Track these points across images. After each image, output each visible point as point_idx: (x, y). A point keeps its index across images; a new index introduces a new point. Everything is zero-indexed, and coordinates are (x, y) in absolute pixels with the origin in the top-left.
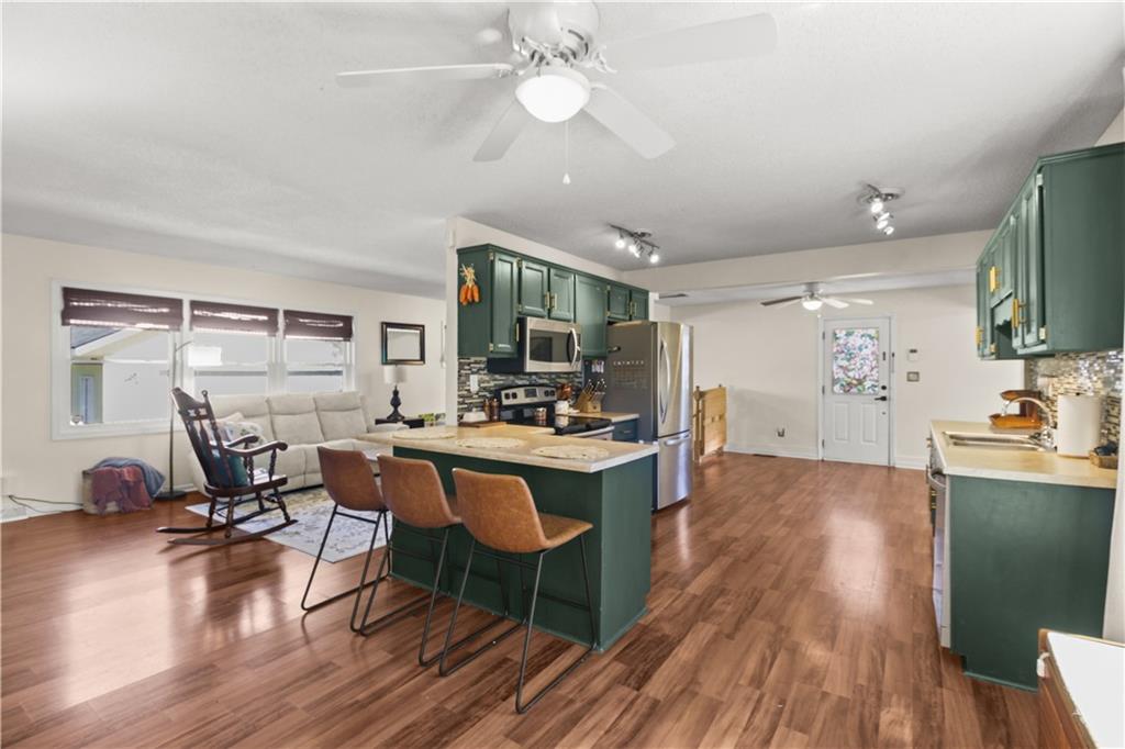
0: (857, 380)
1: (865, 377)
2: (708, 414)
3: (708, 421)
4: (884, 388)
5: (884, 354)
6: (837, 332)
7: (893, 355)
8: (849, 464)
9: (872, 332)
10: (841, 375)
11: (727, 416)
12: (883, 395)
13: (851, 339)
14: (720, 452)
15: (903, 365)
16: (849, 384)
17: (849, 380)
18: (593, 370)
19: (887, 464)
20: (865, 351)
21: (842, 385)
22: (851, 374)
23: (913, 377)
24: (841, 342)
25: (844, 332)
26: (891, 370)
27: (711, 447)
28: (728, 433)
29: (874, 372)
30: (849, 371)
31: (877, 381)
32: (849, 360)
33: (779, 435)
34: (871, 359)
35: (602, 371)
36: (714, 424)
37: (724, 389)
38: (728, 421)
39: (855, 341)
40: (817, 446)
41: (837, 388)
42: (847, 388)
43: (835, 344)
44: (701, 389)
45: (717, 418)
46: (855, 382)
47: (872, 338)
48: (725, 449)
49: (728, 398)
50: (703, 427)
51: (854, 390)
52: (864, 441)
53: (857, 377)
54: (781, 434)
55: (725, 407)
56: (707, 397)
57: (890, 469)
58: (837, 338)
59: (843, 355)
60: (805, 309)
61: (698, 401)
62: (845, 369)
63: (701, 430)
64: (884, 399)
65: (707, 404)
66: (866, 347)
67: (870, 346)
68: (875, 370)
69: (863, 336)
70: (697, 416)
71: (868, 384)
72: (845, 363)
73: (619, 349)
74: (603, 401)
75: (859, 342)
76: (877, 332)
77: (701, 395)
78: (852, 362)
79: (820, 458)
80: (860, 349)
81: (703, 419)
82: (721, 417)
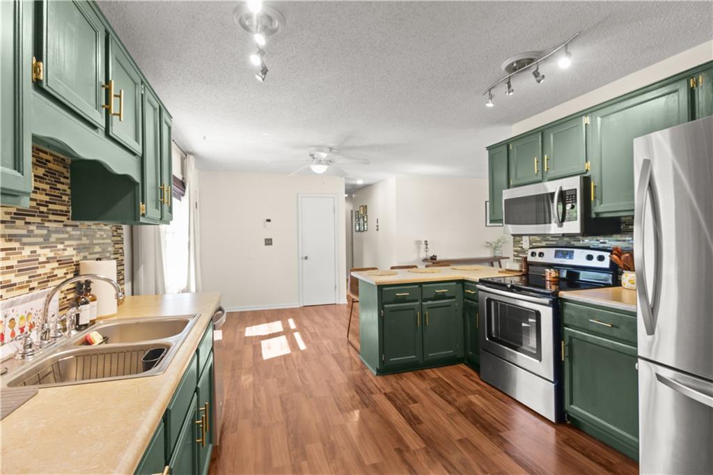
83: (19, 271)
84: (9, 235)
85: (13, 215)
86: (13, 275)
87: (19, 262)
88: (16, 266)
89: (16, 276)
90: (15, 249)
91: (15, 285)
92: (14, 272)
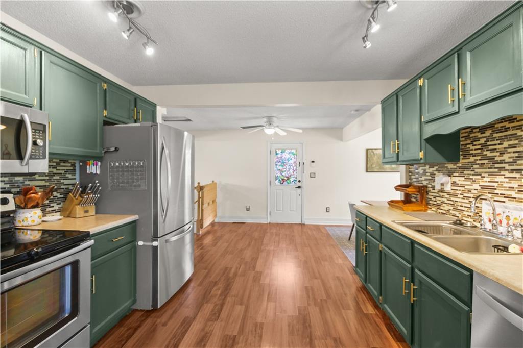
0: (287, 177)
1: (290, 176)
2: (206, 200)
3: (205, 205)
4: (299, 181)
5: (300, 163)
6: (277, 150)
7: (304, 163)
8: (283, 224)
9: (294, 151)
10: (279, 175)
11: (217, 200)
12: (299, 185)
13: (284, 154)
14: (213, 224)
15: (308, 169)
16: (283, 180)
17: (283, 177)
18: (88, 172)
19: (301, 223)
20: (291, 162)
21: (279, 180)
22: (284, 174)
23: (313, 175)
24: (279, 156)
25: (280, 151)
26: (303, 172)
27: (207, 222)
28: (218, 210)
29: (295, 173)
30: (283, 172)
31: (296, 178)
32: (283, 166)
33: (247, 210)
34: (293, 166)
35: (98, 172)
36: (210, 207)
37: (216, 183)
38: (218, 203)
39: (286, 155)
40: (267, 215)
41: (277, 181)
42: (283, 181)
43: (276, 158)
44: (201, 185)
45: (211, 203)
46: (286, 178)
47: (294, 154)
48: (216, 221)
49: (218, 189)
50: (202, 210)
51: (285, 183)
52: (290, 211)
53: (287, 176)
54: (248, 210)
55: (216, 196)
56: (205, 190)
57: (303, 225)
58: (277, 154)
59: (280, 163)
60: (265, 133)
61: (199, 192)
62: (281, 171)
63: (201, 212)
64: (299, 187)
65: (205, 194)
66: (291, 159)
67: (293, 159)
68: (296, 171)
69: (289, 153)
70: (198, 201)
71: (292, 179)
72: (281, 168)
73: (117, 149)
74: (97, 204)
75: (288, 156)
76: (296, 151)
77: (201, 188)
78: (285, 167)
79: (269, 222)
80: (289, 161)
81: (203, 204)
82: (214, 201)
83: (518, 191)
84: (511, 170)
85: (515, 158)
86: (514, 192)
87: (519, 185)
88: (516, 188)
89: (516, 193)
90: (516, 178)
91: (515, 198)
92: (515, 191)
